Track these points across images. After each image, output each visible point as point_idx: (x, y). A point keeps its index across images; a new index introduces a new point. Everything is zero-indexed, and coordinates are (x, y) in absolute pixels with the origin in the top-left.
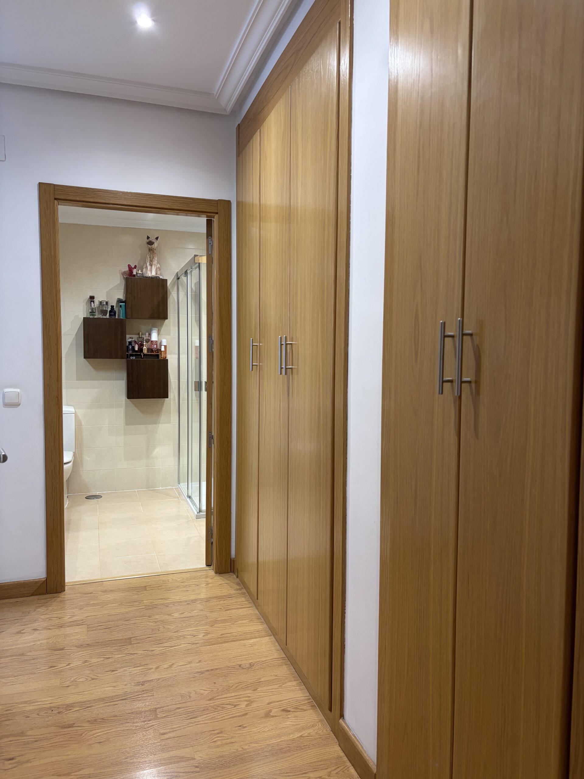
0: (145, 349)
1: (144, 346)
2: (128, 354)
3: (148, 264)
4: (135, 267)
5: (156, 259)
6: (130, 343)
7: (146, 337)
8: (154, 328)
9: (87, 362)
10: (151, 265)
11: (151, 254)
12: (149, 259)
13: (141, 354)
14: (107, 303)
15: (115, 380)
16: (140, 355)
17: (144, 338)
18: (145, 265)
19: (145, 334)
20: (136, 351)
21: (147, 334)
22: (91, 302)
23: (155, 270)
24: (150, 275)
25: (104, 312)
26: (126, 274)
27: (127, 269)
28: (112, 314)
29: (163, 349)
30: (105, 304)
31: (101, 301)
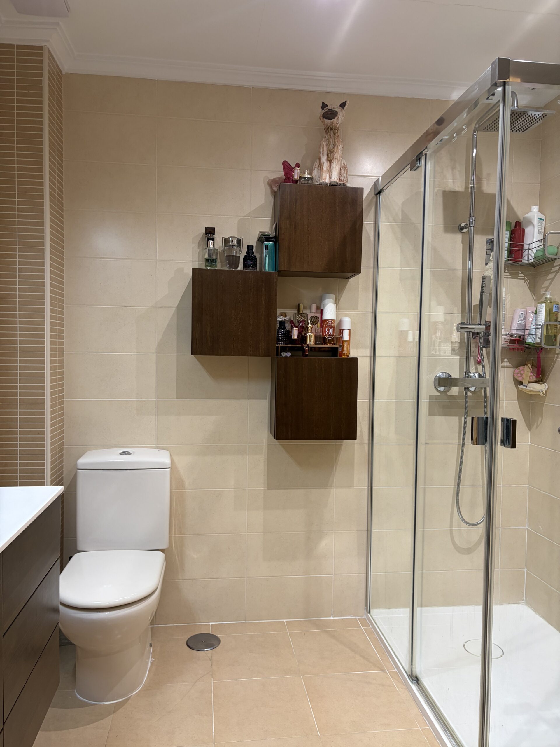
0: (310, 336)
1: (308, 331)
2: (277, 347)
3: (324, 159)
4: (298, 165)
5: (341, 147)
6: (282, 323)
7: (311, 313)
8: (328, 295)
9: (197, 362)
10: (330, 161)
11: (330, 137)
12: (325, 148)
13: (303, 347)
14: (239, 241)
15: (250, 399)
16: (302, 349)
17: (307, 315)
18: (318, 161)
19: (310, 308)
20: (294, 341)
21: (314, 306)
22: (208, 239)
23: (338, 170)
24: (327, 181)
25: (233, 261)
26: (277, 185)
27: (280, 173)
28: (249, 262)
29: (346, 337)
30: (235, 243)
31: (228, 237)
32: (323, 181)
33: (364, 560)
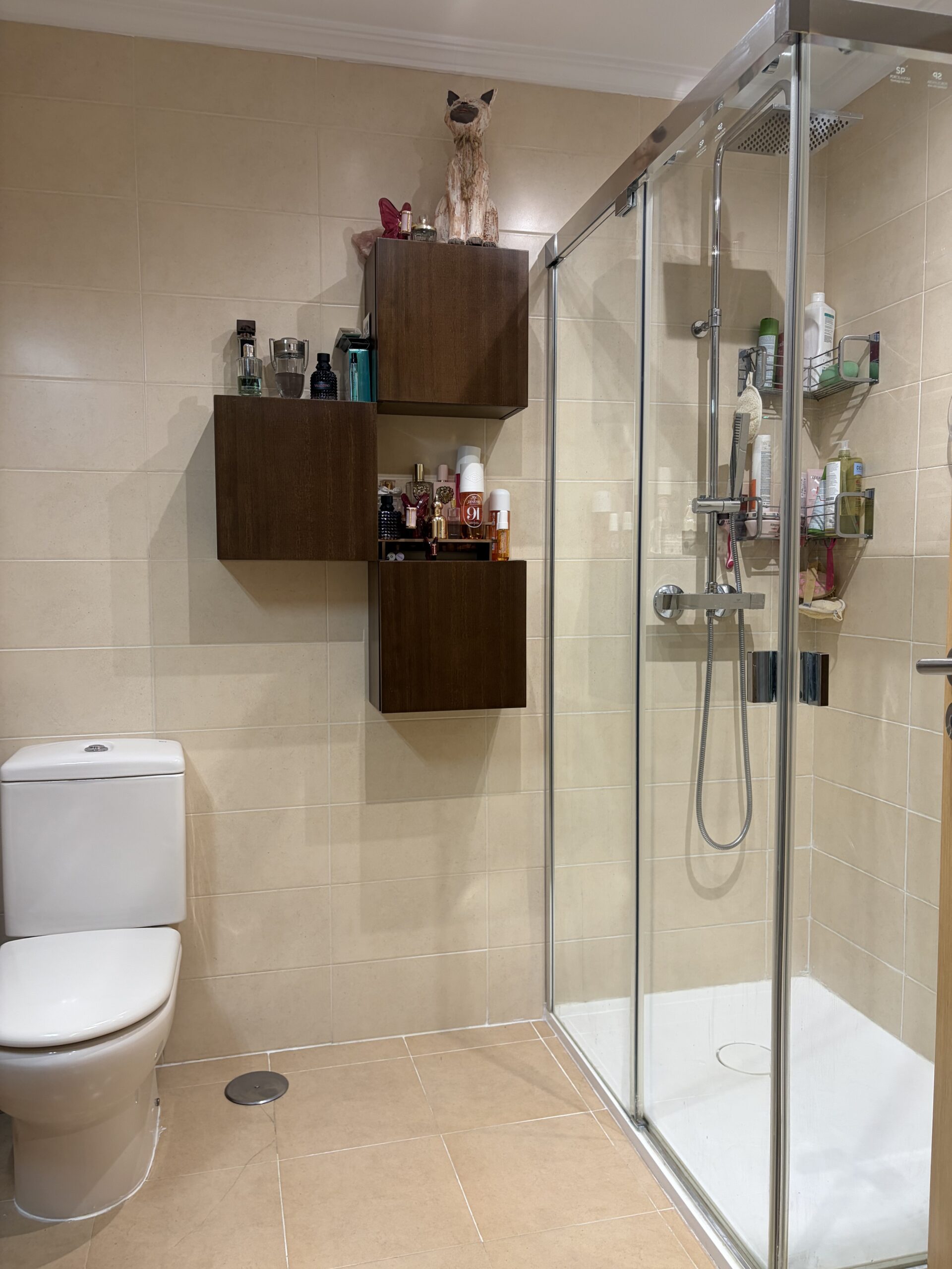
0: (439, 523)
1: (434, 513)
2: (380, 543)
3: (455, 197)
4: (407, 207)
5: (485, 175)
6: (387, 500)
7: (440, 481)
8: (467, 448)
9: (228, 574)
10: (467, 200)
11: (466, 156)
12: (458, 176)
13: (426, 542)
14: (301, 347)
15: (331, 640)
16: (426, 548)
17: (432, 485)
18: (444, 201)
19: (437, 473)
20: (410, 533)
21: (443, 469)
22: (243, 342)
23: (481, 217)
24: (463, 237)
25: (292, 383)
26: (369, 243)
27: (376, 224)
28: (322, 385)
29: (502, 524)
30: (294, 349)
31: (280, 339)
32: (455, 237)
33: (540, 919)
